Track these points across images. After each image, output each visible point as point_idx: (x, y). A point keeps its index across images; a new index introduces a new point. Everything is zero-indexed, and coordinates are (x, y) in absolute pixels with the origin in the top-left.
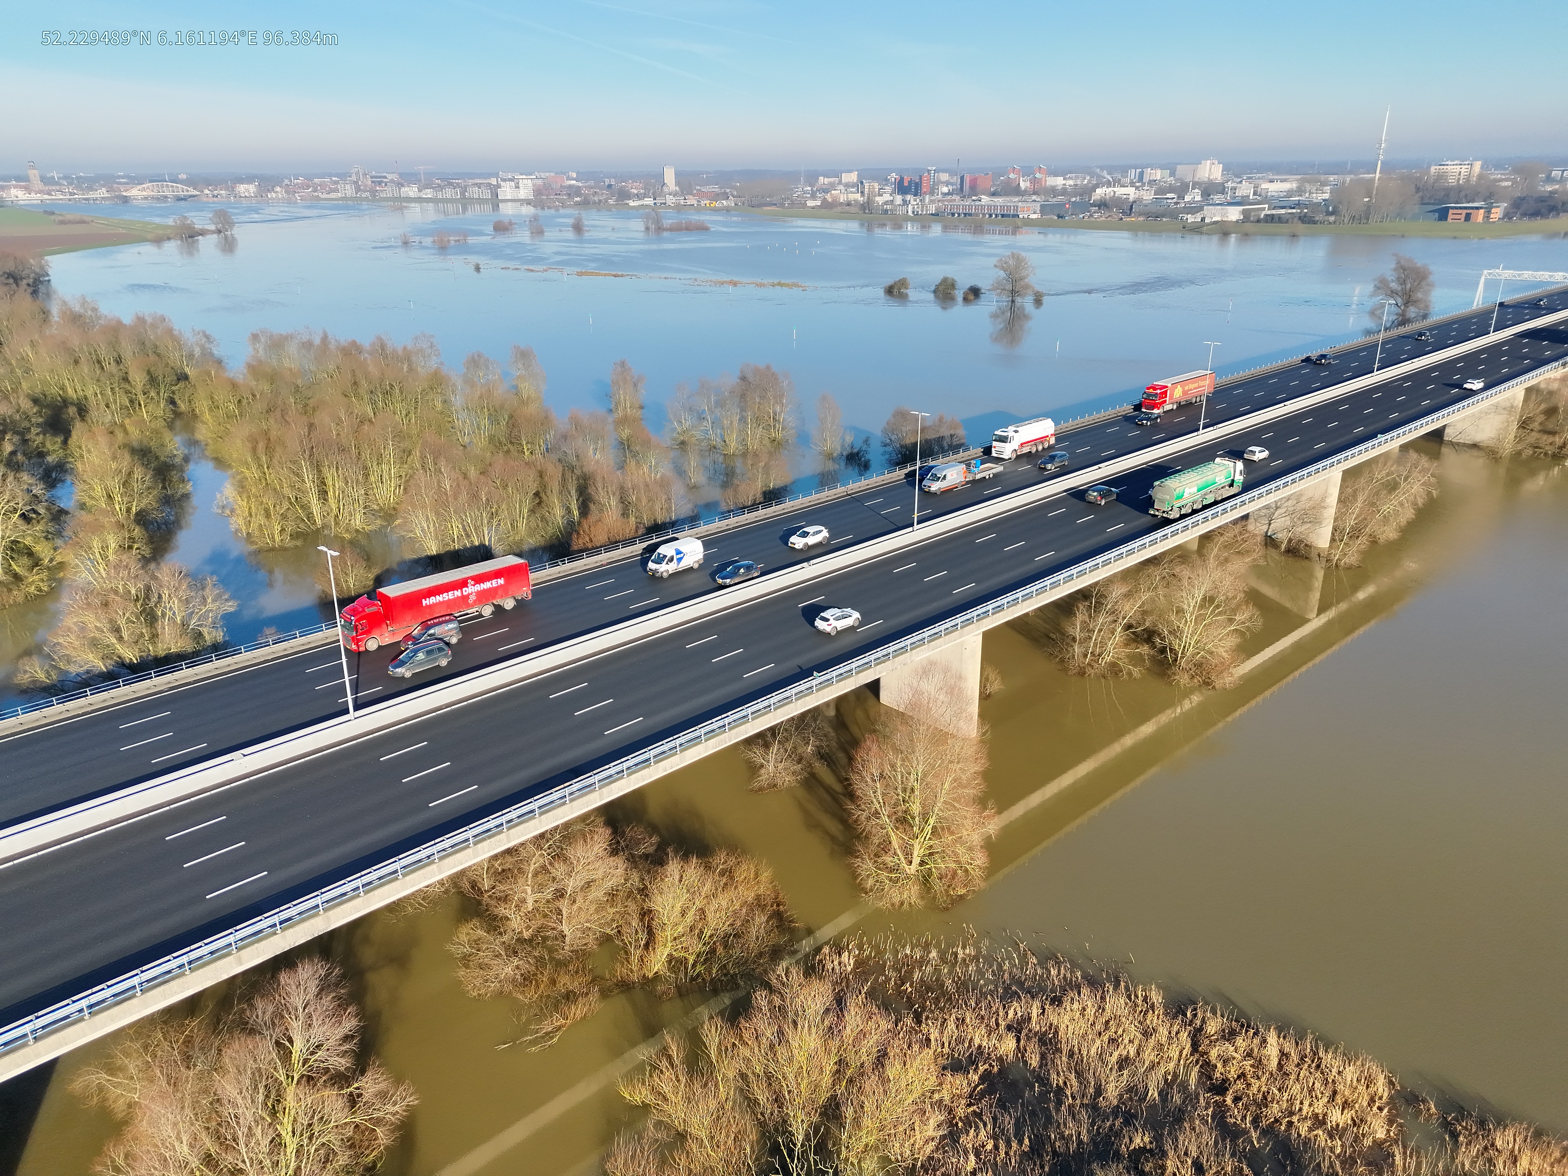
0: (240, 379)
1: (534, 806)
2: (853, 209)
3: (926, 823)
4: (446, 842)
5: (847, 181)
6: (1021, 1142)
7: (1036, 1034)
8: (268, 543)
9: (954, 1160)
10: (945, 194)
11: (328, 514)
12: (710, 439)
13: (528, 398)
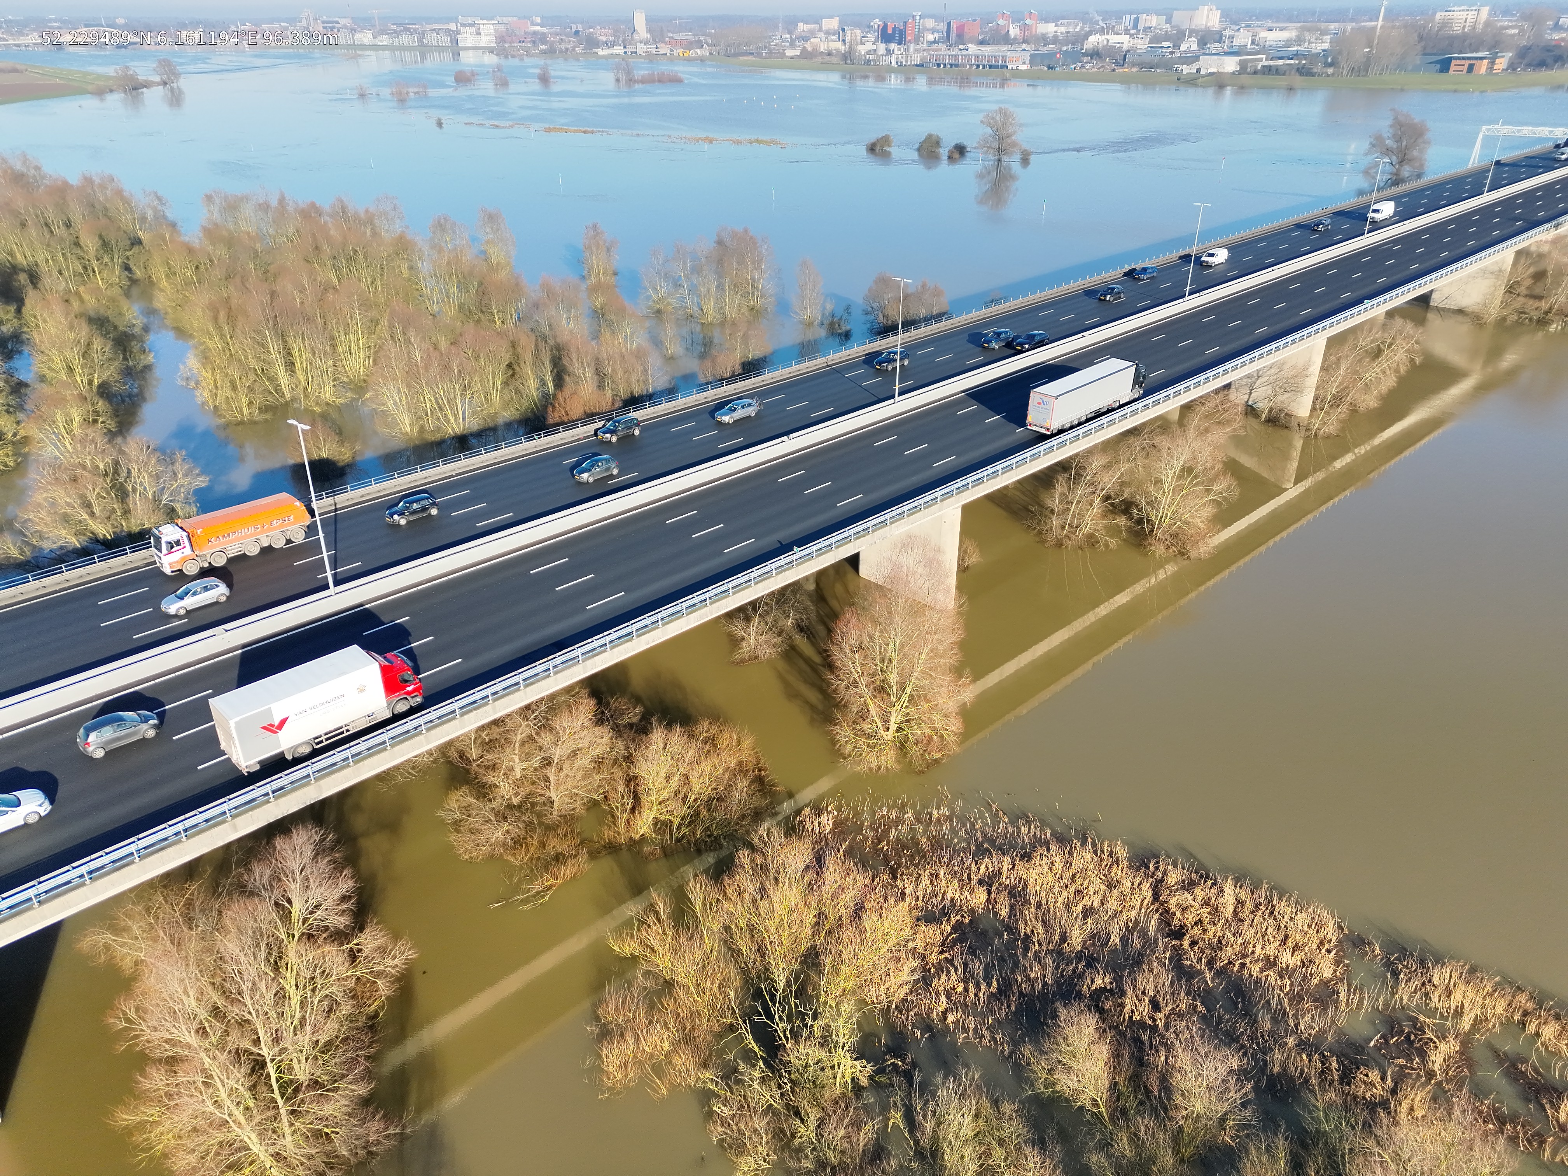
0: (196, 244)
1: (519, 678)
2: (834, 60)
3: (903, 692)
4: (433, 713)
5: (828, 28)
6: (989, 985)
7: (1006, 887)
8: (236, 417)
9: (927, 1002)
10: (931, 43)
11: (297, 387)
12: (686, 308)
13: (498, 264)
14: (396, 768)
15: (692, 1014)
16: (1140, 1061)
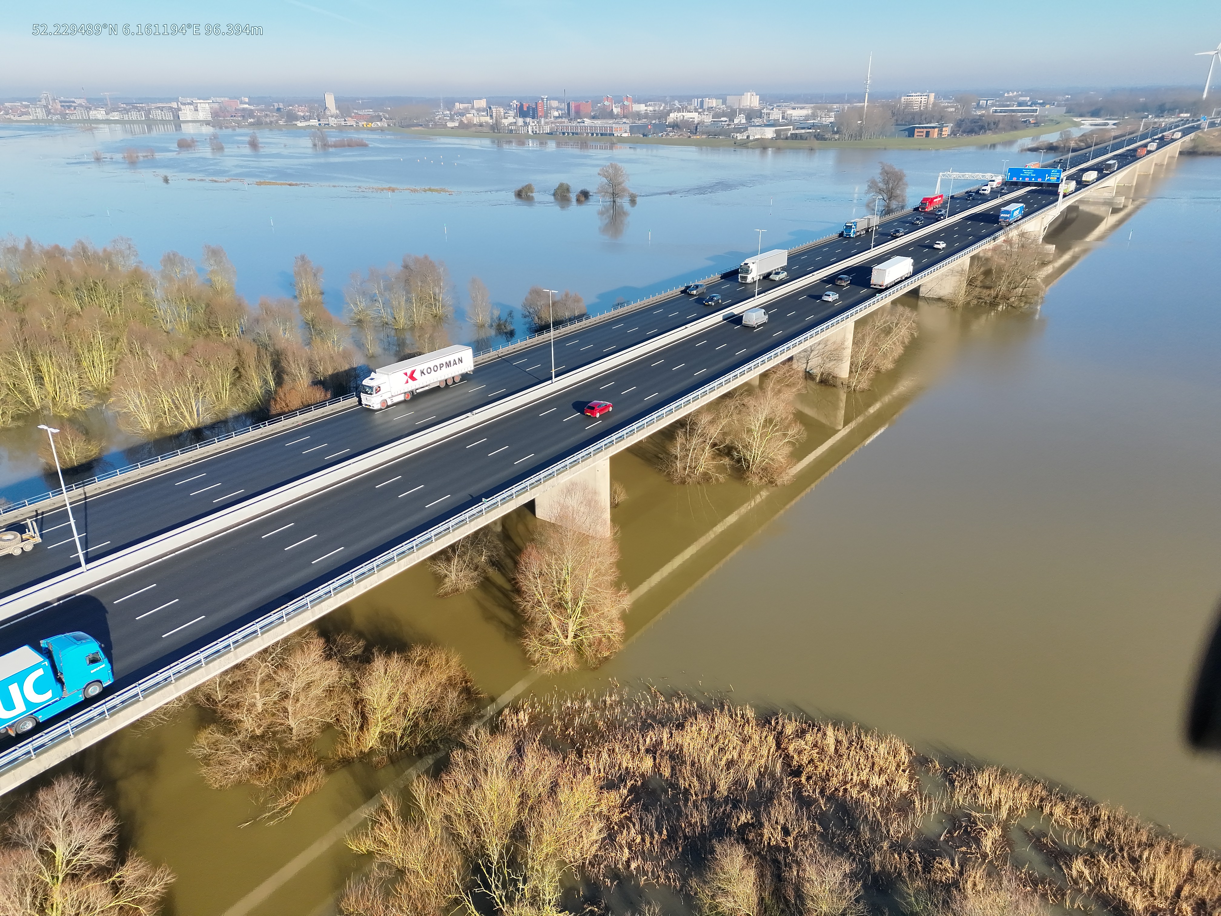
1: (257, 627)
2: (485, 129)
3: (577, 606)
4: (180, 665)
5: (478, 106)
6: (660, 833)
7: (667, 753)
9: (613, 854)
10: (556, 118)
11: (46, 397)
12: (383, 317)
13: (222, 289)
14: (149, 716)
15: (422, 895)
16: (779, 878)
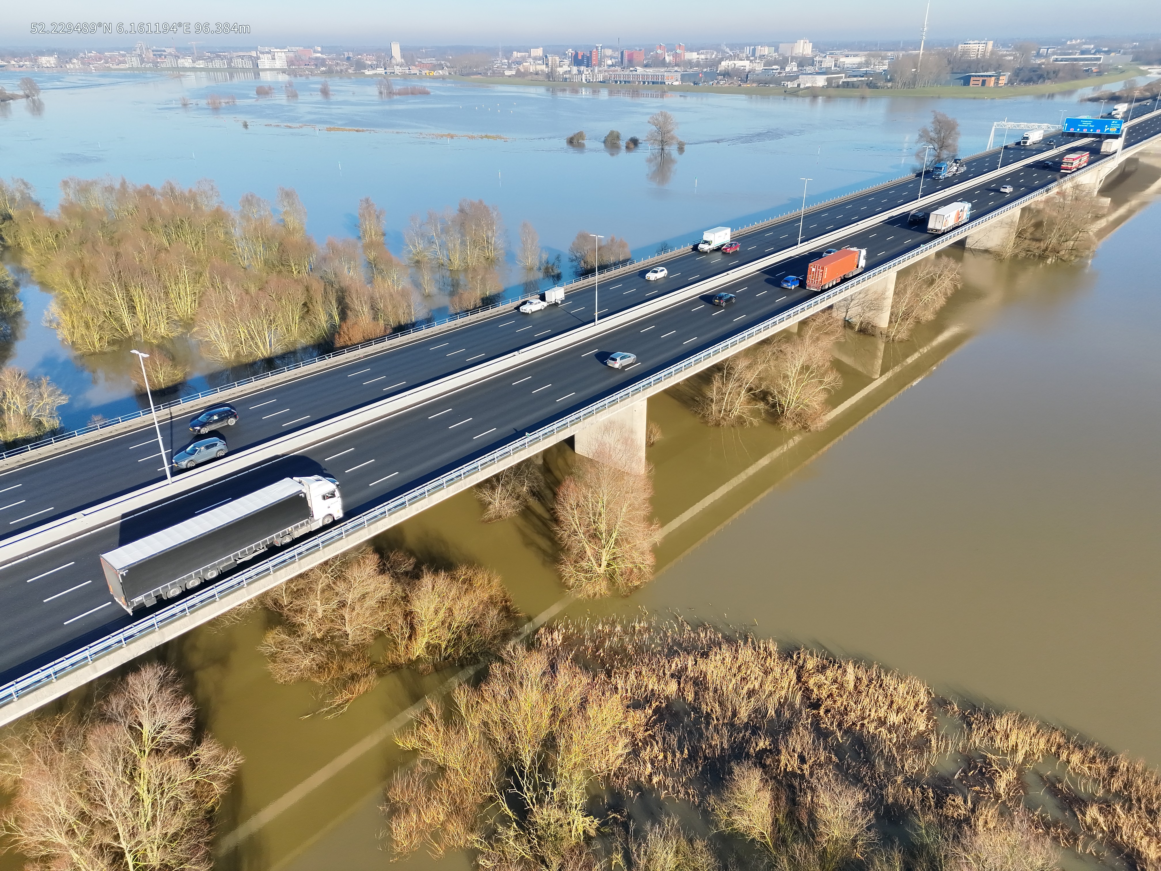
0: (56, 218)
1: (319, 541)
2: (541, 78)
3: (610, 537)
4: (252, 571)
5: (535, 55)
6: (682, 753)
7: (691, 679)
8: (90, 349)
9: (636, 768)
10: (610, 66)
11: (138, 325)
12: (438, 259)
13: (294, 229)
14: (224, 615)
15: (460, 791)
16: (793, 802)
